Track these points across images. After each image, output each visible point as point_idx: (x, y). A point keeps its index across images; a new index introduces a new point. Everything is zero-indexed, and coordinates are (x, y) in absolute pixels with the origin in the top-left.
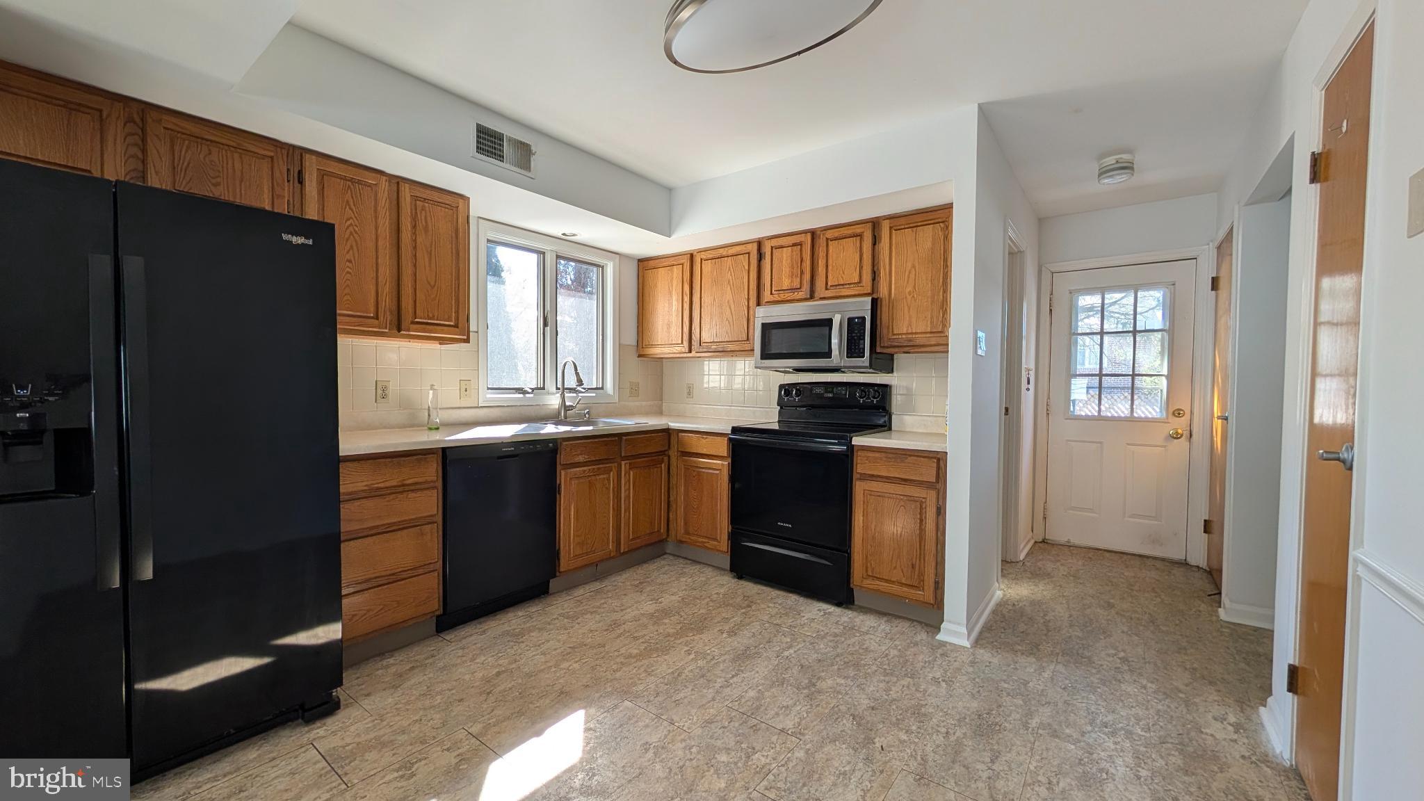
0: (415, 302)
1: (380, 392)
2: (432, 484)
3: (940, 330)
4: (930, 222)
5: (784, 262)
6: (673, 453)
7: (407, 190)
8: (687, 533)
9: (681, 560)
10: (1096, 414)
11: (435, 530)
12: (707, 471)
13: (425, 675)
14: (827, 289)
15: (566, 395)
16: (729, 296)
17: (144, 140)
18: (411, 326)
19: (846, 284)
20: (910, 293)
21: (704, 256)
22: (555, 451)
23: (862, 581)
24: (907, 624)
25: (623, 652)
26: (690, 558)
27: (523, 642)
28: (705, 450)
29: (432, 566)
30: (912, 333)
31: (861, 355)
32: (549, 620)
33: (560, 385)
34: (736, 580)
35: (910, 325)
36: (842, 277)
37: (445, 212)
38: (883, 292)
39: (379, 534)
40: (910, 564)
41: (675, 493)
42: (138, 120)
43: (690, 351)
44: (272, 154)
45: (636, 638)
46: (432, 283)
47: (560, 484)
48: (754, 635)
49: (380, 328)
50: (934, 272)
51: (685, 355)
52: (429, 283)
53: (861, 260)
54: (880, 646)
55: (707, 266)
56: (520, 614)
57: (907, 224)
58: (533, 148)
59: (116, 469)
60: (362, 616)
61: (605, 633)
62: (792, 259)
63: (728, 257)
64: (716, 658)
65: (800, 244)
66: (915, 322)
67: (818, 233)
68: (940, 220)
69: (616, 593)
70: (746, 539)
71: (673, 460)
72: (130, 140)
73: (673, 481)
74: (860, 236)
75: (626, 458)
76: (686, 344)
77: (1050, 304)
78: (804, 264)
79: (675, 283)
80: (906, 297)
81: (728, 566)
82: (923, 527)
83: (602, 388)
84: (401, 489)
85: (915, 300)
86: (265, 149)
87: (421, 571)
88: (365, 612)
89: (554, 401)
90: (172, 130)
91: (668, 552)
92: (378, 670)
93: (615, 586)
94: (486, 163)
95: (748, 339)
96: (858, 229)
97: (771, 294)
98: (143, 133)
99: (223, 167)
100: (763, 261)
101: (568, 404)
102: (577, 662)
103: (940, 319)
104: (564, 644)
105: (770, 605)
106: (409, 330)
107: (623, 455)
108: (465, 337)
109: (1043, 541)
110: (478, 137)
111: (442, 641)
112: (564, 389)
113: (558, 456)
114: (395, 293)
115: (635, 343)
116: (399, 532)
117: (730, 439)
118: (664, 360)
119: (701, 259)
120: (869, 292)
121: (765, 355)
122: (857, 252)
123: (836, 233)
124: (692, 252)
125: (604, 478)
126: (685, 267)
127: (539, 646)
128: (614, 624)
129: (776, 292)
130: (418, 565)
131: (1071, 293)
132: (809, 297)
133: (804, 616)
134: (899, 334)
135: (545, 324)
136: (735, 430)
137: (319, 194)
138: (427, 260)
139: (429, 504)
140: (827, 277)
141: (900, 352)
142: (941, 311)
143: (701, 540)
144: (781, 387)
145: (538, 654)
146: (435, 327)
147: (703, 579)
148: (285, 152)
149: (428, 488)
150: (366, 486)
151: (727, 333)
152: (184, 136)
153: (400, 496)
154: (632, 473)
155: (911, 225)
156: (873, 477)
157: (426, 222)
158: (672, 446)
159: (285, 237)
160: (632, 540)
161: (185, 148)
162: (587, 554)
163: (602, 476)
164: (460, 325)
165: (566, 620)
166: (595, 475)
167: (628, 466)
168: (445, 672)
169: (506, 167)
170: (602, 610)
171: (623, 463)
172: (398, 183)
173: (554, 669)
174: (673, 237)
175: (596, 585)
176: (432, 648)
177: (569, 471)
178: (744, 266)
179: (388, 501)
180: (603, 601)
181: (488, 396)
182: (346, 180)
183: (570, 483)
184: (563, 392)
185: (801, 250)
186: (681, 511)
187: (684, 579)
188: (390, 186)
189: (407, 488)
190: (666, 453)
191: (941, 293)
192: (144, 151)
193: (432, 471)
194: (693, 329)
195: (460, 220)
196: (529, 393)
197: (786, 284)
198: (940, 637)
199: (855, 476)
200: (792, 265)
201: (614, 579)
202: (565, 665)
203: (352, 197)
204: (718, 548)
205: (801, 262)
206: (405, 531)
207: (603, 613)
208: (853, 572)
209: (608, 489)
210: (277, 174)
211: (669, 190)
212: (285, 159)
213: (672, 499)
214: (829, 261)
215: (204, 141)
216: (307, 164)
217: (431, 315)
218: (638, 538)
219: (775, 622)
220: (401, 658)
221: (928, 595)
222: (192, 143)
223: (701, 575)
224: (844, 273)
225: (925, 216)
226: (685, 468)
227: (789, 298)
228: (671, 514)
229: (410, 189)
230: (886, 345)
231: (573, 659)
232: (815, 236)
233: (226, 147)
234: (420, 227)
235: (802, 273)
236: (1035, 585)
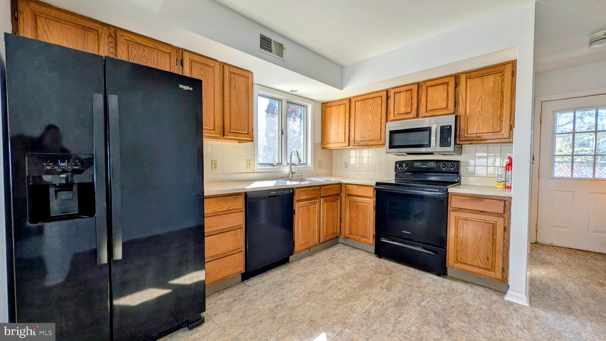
0: (230, 122)
1: (213, 165)
2: (240, 210)
3: (498, 130)
4: (492, 73)
5: (401, 99)
6: (343, 195)
7: (227, 69)
8: (350, 233)
9: (348, 247)
10: (570, 176)
11: (242, 232)
12: (362, 204)
13: (241, 305)
14: (426, 112)
15: (292, 167)
16: (370, 117)
17: (116, 45)
18: (229, 133)
19: (438, 109)
20: (478, 112)
21: (356, 99)
22: (293, 194)
23: (454, 264)
24: (483, 289)
25: (335, 297)
26: (351, 245)
27: (284, 289)
28: (361, 193)
29: (240, 249)
30: (480, 133)
31: (449, 145)
32: (293, 277)
33: (289, 162)
34: (378, 258)
35: (478, 129)
36: (436, 106)
37: (243, 79)
38: (461, 111)
39: (218, 234)
40: (486, 257)
41: (344, 213)
42: (113, 36)
43: (349, 146)
44: (170, 52)
45: (339, 290)
46: (238, 114)
47: (295, 210)
48: (400, 292)
49: (216, 135)
50: (495, 100)
51: (346, 148)
52: (236, 113)
53: (447, 97)
54: (474, 302)
55: (359, 104)
56: (278, 272)
57: (476, 75)
58: (284, 46)
59: (105, 203)
60: (211, 274)
61: (322, 286)
62: (406, 98)
63: (370, 99)
64: (385, 304)
65: (411, 90)
66: (482, 127)
67: (422, 84)
68: (498, 72)
69: (321, 263)
70: (383, 238)
71: (343, 199)
72: (110, 45)
73: (343, 208)
74: (447, 83)
75: (323, 197)
76: (347, 142)
77: (540, 118)
78: (413, 100)
79: (341, 113)
80: (476, 114)
81: (374, 252)
82: (495, 237)
83: (306, 164)
84: (227, 212)
85: (482, 116)
86: (167, 49)
87: (236, 252)
88: (212, 271)
89: (286, 170)
90: (128, 40)
91: (340, 242)
92: (218, 300)
93: (320, 259)
94: (264, 54)
95: (381, 139)
96: (446, 80)
97: (394, 116)
98: (116, 42)
99: (149, 58)
100: (389, 100)
101: (293, 171)
102: (313, 302)
103: (499, 125)
104: (304, 291)
105: (402, 274)
106: (228, 136)
107: (322, 195)
108: (251, 139)
109: (536, 243)
110: (261, 41)
111: (245, 286)
112: (291, 164)
113: (294, 196)
114: (222, 119)
115: (320, 142)
116: (227, 233)
117: (376, 189)
118: (333, 150)
119: (355, 101)
120: (453, 112)
121: (391, 147)
122: (445, 92)
123: (433, 83)
124: (350, 98)
125: (314, 207)
126: (346, 105)
127: (292, 291)
128: (326, 280)
129: (397, 115)
130: (234, 249)
131: (554, 112)
132: (416, 116)
133: (423, 281)
134: (471, 134)
135: (282, 134)
136: (377, 184)
137: (190, 70)
138: (235, 102)
139: (239, 219)
140: (427, 106)
141: (466, 144)
142: (499, 120)
143: (358, 237)
144: (396, 163)
145: (293, 296)
146: (239, 134)
147: (362, 257)
148: (175, 50)
149: (239, 212)
150: (213, 210)
151: (369, 136)
152: (133, 43)
153: (227, 216)
154: (325, 204)
155: (480, 76)
156: (460, 210)
157: (235, 84)
158: (342, 191)
159: (181, 86)
160: (326, 236)
161: (133, 48)
162: (306, 243)
163: (313, 206)
164: (249, 134)
165: (301, 277)
166: (310, 205)
167: (324, 201)
168: (250, 304)
169: (273, 55)
170: (317, 273)
171: (322, 199)
172: (223, 66)
173: (303, 306)
174: (344, 90)
175: (309, 259)
176: (242, 290)
177: (299, 203)
178: (379, 103)
179: (222, 218)
180: (316, 267)
181: (259, 167)
182: (201, 64)
183: (300, 209)
184: (291, 166)
185: (411, 93)
186: (347, 223)
187: (353, 257)
188: (220, 67)
189: (230, 212)
190: (340, 194)
191: (499, 111)
192: (116, 50)
193: (240, 203)
194: (350, 135)
195: (249, 83)
196: (276, 166)
197: (403, 110)
198: (507, 298)
199: (449, 209)
200: (406, 101)
201: (318, 256)
202: (308, 303)
203: (204, 73)
204: (368, 242)
205: (411, 99)
206: (229, 232)
207: (318, 274)
208: (448, 259)
209: (315, 212)
210: (172, 61)
211: (342, 67)
212: (176, 54)
213: (342, 216)
214: (428, 97)
215: (141, 46)
216: (185, 56)
217: (237, 129)
218: (328, 235)
219: (408, 284)
220: (228, 294)
221: (498, 274)
222: (136, 46)
223: (360, 255)
224: (437, 103)
225: (488, 70)
226: (350, 202)
227: (404, 118)
228: (342, 224)
229: (228, 68)
230: (463, 140)
231: (311, 300)
232: (419, 86)
233: (151, 48)
234: (232, 87)
235: (412, 104)
236: (546, 269)
